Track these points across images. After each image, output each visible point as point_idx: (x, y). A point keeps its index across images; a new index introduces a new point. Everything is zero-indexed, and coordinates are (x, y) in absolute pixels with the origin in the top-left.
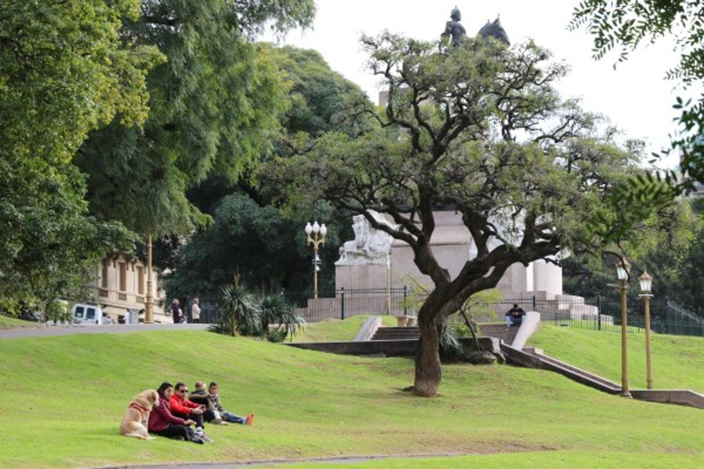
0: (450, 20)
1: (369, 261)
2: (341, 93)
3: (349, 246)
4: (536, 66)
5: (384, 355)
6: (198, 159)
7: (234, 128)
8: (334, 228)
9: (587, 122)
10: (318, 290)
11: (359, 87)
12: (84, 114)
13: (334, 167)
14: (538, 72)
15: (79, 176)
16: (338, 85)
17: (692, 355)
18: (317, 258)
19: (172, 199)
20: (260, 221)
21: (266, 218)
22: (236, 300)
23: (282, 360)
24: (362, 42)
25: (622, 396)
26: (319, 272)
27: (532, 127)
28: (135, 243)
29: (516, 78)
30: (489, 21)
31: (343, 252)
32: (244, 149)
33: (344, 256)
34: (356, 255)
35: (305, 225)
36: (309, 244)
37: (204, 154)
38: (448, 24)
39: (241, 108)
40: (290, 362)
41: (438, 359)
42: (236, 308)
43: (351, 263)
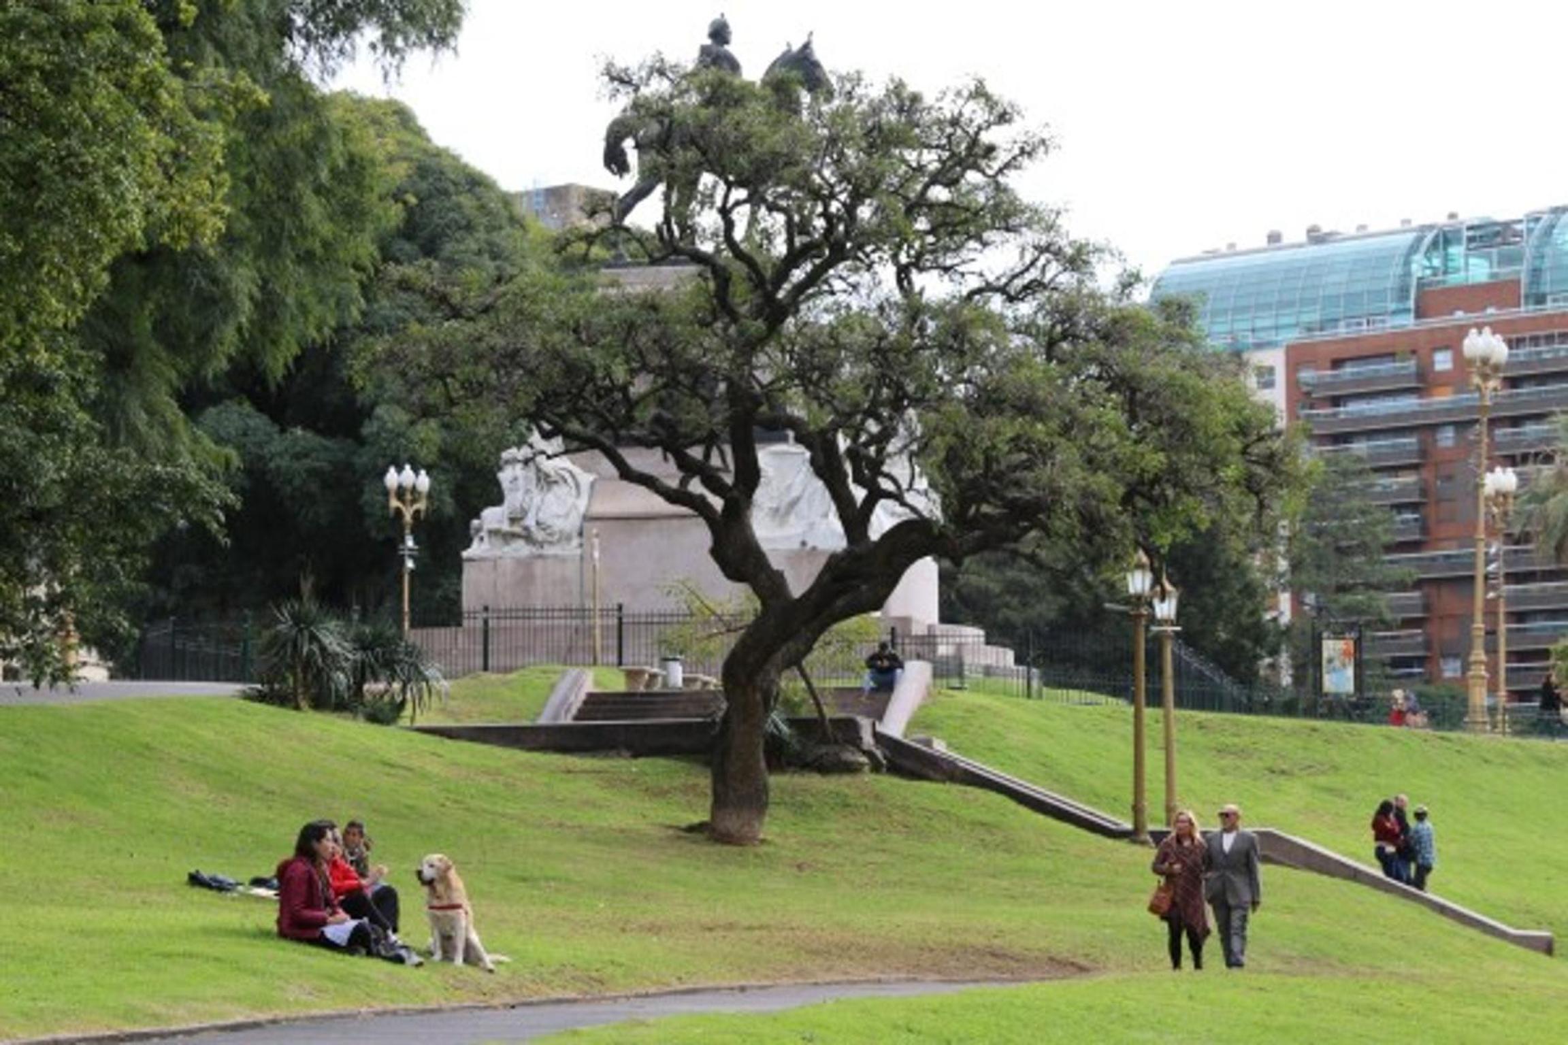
0: (708, 42)
1: (535, 550)
2: (458, 193)
3: (492, 517)
4: (986, 138)
5: (626, 753)
6: (212, 328)
7: (288, 262)
8: (442, 477)
9: (1077, 260)
10: (412, 610)
11: (494, 182)
12: (117, 218)
13: (559, 347)
14: (990, 149)
15: (81, 358)
16: (453, 177)
17: (1242, 753)
18: (410, 543)
19: (151, 411)
20: (284, 462)
21: (297, 457)
22: (306, 633)
23: (415, 763)
24: (606, 78)
25: (1134, 842)
26: (413, 573)
27: (961, 269)
28: (221, 509)
29: (943, 162)
30: (789, 45)
31: (479, 530)
32: (303, 309)
33: (482, 539)
34: (508, 537)
35: (384, 472)
36: (392, 512)
37: (225, 316)
38: (704, 50)
39: (304, 217)
40: (434, 767)
41: (763, 764)
42: (305, 650)
43: (498, 553)
